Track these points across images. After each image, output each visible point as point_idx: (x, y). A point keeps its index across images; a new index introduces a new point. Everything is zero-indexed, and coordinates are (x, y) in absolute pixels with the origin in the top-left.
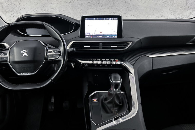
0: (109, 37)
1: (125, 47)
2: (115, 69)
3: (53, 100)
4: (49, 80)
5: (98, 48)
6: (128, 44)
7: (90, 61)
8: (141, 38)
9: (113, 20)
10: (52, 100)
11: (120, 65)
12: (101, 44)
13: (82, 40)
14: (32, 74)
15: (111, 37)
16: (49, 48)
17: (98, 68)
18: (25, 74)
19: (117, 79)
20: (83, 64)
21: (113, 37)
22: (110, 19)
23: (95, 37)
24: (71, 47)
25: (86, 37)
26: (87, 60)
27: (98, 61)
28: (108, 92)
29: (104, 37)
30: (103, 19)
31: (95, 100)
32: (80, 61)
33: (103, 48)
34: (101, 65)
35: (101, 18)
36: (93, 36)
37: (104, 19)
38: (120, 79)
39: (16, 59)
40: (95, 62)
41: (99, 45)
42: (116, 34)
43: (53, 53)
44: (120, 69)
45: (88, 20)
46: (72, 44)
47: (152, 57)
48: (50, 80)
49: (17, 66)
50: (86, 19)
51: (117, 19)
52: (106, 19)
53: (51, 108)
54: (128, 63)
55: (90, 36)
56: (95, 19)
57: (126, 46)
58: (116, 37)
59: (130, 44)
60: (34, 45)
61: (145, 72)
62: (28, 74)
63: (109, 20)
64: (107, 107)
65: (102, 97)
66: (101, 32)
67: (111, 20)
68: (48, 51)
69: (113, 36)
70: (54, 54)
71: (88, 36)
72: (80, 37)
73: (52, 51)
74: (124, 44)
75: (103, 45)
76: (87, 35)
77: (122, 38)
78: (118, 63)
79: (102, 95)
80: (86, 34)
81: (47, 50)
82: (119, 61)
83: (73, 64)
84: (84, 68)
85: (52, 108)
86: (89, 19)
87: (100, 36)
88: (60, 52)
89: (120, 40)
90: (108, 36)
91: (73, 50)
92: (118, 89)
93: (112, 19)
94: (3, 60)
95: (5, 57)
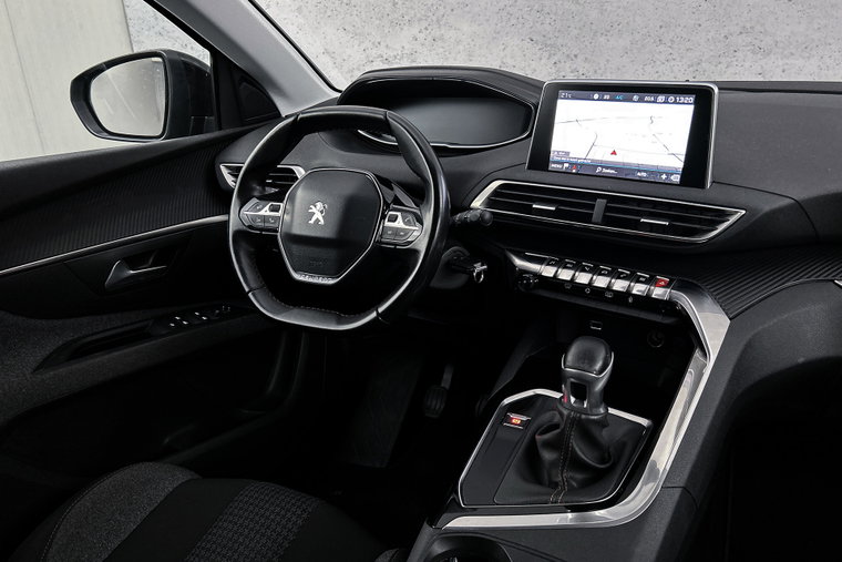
0: (644, 174)
1: (705, 228)
2: (643, 315)
3: (447, 380)
4: (372, 312)
5: (588, 218)
6: (723, 216)
7: (548, 264)
9: (675, 102)
10: (445, 376)
11: (669, 306)
12: (601, 203)
13: (537, 179)
14: (331, 282)
15: (652, 180)
17: (572, 300)
18: (311, 280)
20: (522, 273)
21: (664, 177)
22: (661, 98)
23: (585, 171)
24: (490, 202)
25: (553, 166)
26: (540, 261)
27: (583, 270)
29: (624, 175)
30: (631, 100)
31: (517, 419)
32: (518, 262)
33: (607, 220)
34: (588, 291)
35: (620, 96)
36: (582, 165)
37: (636, 97)
39: (297, 230)
40: (565, 275)
41: (592, 207)
42: (680, 165)
43: (399, 224)
44: (668, 321)
45: (568, 98)
46: (495, 193)
48: (374, 315)
49: (295, 248)
50: (562, 93)
51: (692, 99)
52: (641, 100)
53: (436, 405)
55: (566, 165)
56: (596, 96)
57: (713, 224)
58: (676, 179)
59: (733, 219)
63: (655, 102)
66: (614, 153)
67: (666, 102)
68: (389, 213)
69: (661, 174)
70: (403, 226)
71: (562, 163)
72: (529, 168)
73: (399, 214)
74: (706, 217)
75: (607, 209)
76: (556, 159)
77: (701, 185)
78: (658, 292)
80: (553, 156)
82: (667, 286)
85: (437, 407)
86: (573, 98)
87: (607, 168)
90: (639, 171)
92: (586, 403)
93: (671, 98)
94: (267, 225)
95: (273, 217)
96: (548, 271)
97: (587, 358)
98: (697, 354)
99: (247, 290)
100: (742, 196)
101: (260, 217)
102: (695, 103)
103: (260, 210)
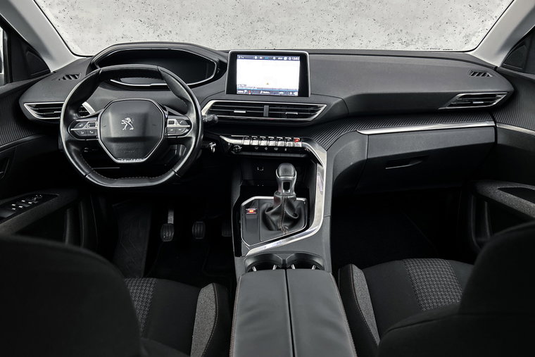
0: (282, 93)
1: (312, 113)
2: (292, 155)
3: (171, 220)
4: (171, 172)
5: (261, 115)
6: (317, 108)
7: (245, 139)
8: (344, 97)
9: (292, 60)
10: (169, 218)
11: (302, 150)
12: (266, 108)
13: (231, 98)
14: (141, 160)
15: (286, 96)
16: (170, 114)
17: (259, 154)
18: (128, 161)
19: (288, 174)
20: (233, 145)
22: (285, 58)
23: (256, 93)
24: (210, 112)
25: (239, 92)
26: (241, 138)
27: (262, 139)
28: (273, 198)
29: (273, 94)
30: (272, 59)
31: (251, 211)
32: (226, 139)
33: (270, 115)
34: (266, 149)
35: (268, 57)
36: (253, 90)
37: (274, 58)
38: (293, 174)
39: (113, 135)
40: (255, 143)
41: (263, 110)
42: (297, 87)
43: (176, 125)
44: (303, 156)
45: (242, 59)
46: (212, 107)
47: (369, 135)
48: (173, 173)
49: (114, 145)
50: (239, 56)
51: (298, 58)
52: (277, 59)
53: (168, 235)
54: (317, 145)
55: (246, 91)
56: (256, 57)
57: (315, 112)
58: (296, 94)
59: (322, 109)
60: (143, 110)
61: (352, 164)
62: (134, 161)
63: (283, 60)
64: (272, 221)
65: (264, 206)
66: (268, 84)
67: (288, 60)
68: (168, 120)
69: (290, 92)
70: (179, 125)
72: (227, 93)
73: (175, 120)
74: (312, 109)
75: (270, 110)
76: (240, 88)
77: (308, 96)
78: (300, 144)
79: (264, 203)
80: (238, 87)
81: (167, 118)
82: (300, 141)
83: (212, 145)
84: (233, 152)
85: (170, 235)
86: (245, 58)
87: (265, 91)
88: (189, 122)
89: (303, 101)
90: (280, 91)
91: (214, 118)
92: (289, 191)
93: (290, 58)
94: (89, 135)
95: (92, 130)
96: (247, 142)
97: (286, 172)
98: (318, 165)
99: (84, 174)
100: (323, 99)
101: (83, 131)
102: (301, 60)
103: (82, 127)
